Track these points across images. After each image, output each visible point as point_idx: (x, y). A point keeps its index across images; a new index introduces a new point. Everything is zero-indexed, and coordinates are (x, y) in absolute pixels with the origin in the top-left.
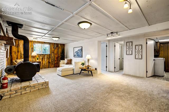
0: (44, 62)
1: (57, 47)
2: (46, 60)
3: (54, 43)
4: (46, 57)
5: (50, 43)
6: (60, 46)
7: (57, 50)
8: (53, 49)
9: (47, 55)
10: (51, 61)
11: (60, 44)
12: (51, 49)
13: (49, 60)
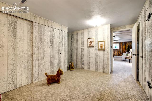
0: (116, 54)
1: (125, 44)
2: (117, 52)
3: (123, 42)
4: (117, 51)
5: (119, 43)
6: (127, 43)
7: (125, 46)
8: (122, 46)
9: (118, 49)
10: (121, 53)
11: (128, 42)
12: (121, 46)
13: (119, 53)
